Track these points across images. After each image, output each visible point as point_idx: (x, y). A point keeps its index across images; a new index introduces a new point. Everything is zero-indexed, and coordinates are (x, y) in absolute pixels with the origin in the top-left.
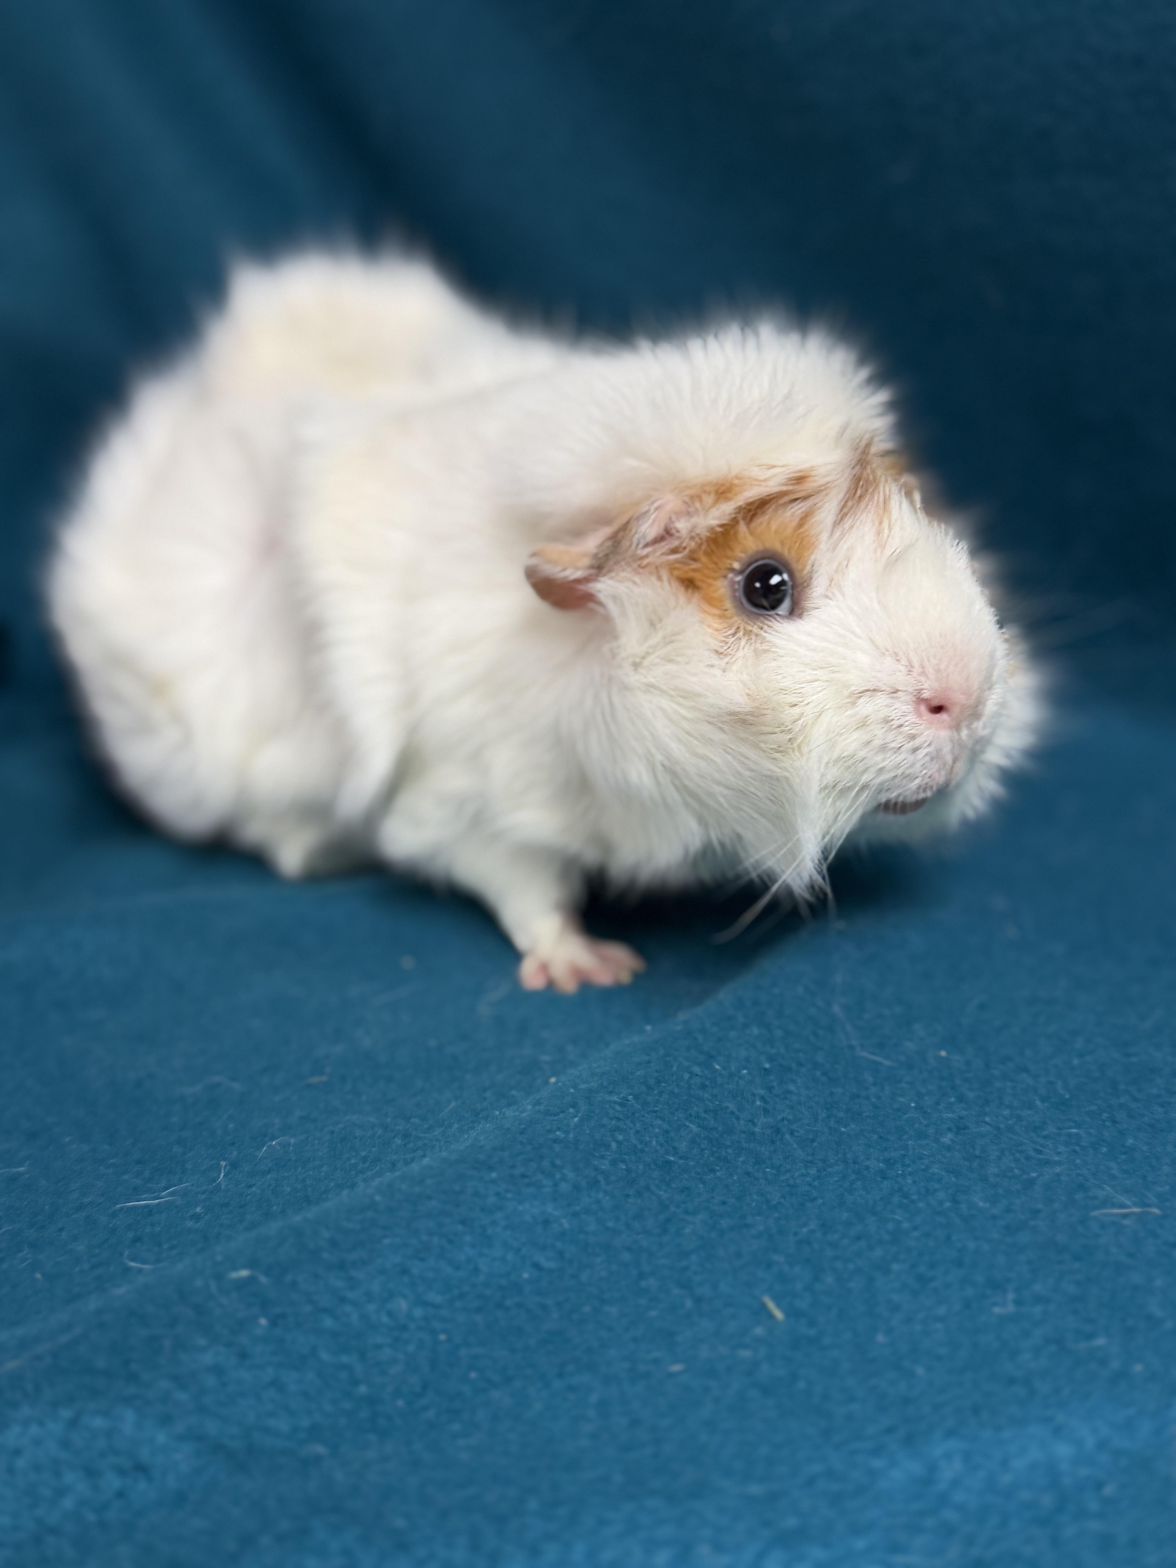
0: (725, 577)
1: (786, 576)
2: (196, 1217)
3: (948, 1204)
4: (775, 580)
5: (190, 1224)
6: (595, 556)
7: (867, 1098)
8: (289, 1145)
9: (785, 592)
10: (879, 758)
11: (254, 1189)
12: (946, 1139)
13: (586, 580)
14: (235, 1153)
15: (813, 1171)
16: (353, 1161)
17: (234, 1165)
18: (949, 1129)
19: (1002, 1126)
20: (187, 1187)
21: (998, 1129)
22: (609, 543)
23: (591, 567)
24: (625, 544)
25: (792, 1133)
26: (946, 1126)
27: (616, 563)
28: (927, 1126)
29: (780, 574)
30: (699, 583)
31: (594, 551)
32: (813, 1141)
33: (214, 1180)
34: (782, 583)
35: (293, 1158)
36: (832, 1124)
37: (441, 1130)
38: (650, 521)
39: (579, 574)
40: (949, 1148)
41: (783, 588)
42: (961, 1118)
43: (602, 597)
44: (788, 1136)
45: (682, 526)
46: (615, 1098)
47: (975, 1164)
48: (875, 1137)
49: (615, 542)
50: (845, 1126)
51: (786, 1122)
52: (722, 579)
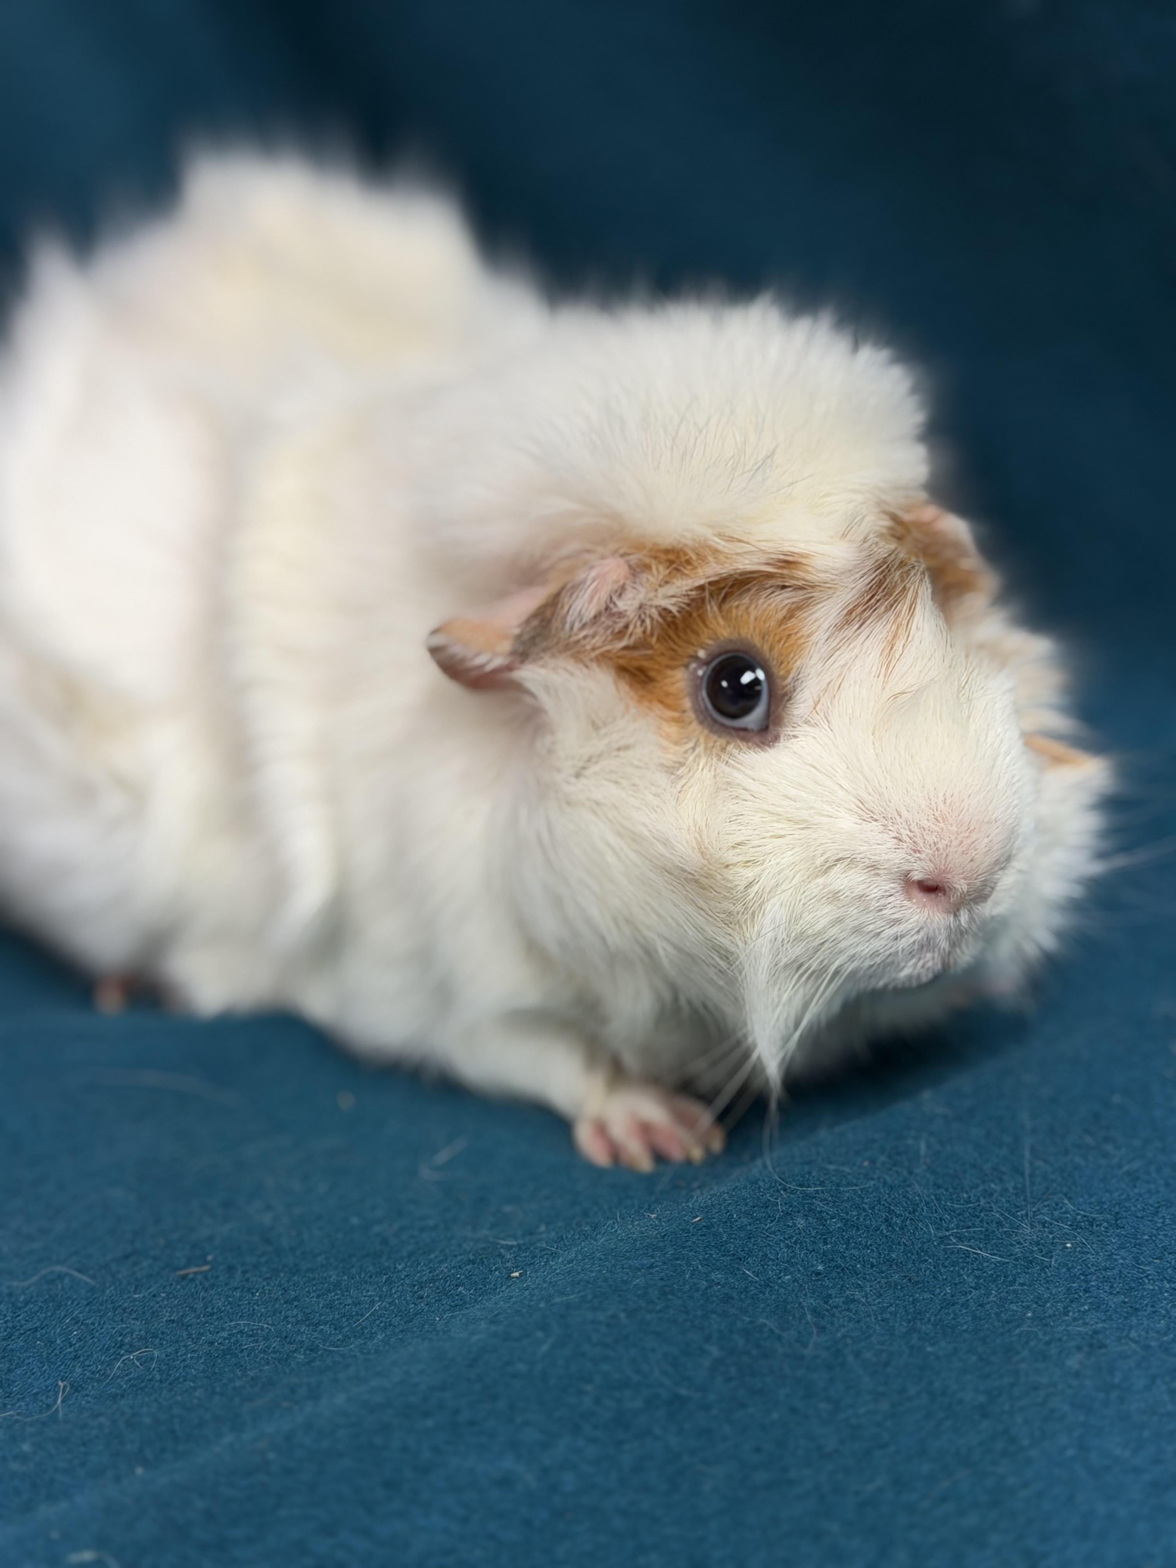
0: (686, 666)
1: (761, 675)
2: (23, 1458)
3: (1070, 1452)
4: (747, 678)
5: (15, 1466)
6: (518, 637)
7: (965, 1305)
8: (152, 1359)
9: (759, 693)
10: (854, 939)
11: (102, 1419)
12: (1073, 1362)
13: (509, 668)
14: (79, 1370)
15: (884, 1406)
16: (238, 1383)
17: (76, 1388)
18: (1079, 1348)
19: (1153, 1344)
20: (12, 1416)
21: (1147, 1347)
22: (535, 623)
23: (513, 653)
24: (556, 624)
25: (857, 1354)
26: (1072, 1344)
27: (545, 650)
28: (1048, 1344)
29: (753, 671)
30: (652, 674)
31: (517, 631)
32: (886, 1364)
33: (49, 1407)
34: (756, 682)
35: (158, 1377)
36: (915, 1340)
37: (360, 1341)
38: (587, 596)
39: (498, 662)
40: (1077, 1375)
41: (758, 688)
42: (1096, 1332)
43: (529, 685)
44: (850, 1359)
45: (627, 604)
46: (601, 1316)
47: (1114, 1395)
48: (974, 1358)
49: (542, 621)
50: (932, 1345)
51: (849, 1341)
52: (682, 669)
